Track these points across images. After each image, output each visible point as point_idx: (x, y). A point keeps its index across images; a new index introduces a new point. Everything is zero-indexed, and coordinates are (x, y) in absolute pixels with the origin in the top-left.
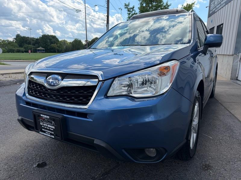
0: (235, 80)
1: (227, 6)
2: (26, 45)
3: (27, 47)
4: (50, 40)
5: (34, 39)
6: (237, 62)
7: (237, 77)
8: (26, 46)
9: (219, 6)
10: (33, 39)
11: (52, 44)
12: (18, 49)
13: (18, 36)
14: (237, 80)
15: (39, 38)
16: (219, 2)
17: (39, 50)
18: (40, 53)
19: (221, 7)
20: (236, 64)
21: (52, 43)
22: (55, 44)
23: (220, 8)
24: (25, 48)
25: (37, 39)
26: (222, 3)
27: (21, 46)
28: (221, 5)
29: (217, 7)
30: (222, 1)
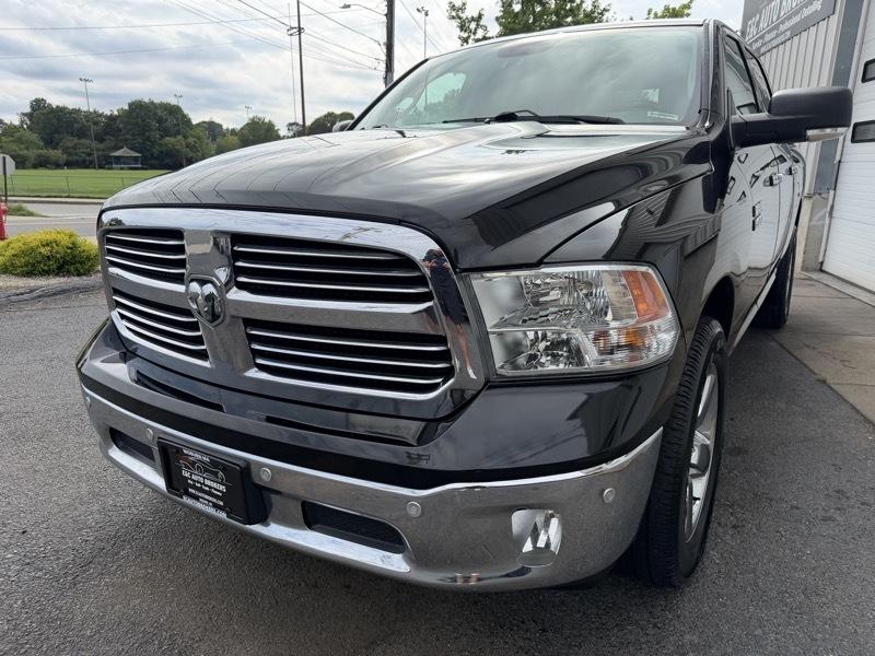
0: (815, 270)
1: (796, 39)
2: (70, 141)
3: (74, 148)
4: (160, 121)
5: (101, 115)
7: (822, 263)
8: (70, 144)
9: (773, 35)
10: (94, 117)
11: (167, 138)
12: (39, 156)
13: (38, 104)
14: (822, 271)
15: (116, 113)
16: (772, 22)
17: (118, 159)
18: (122, 169)
19: (779, 40)
20: (820, 223)
21: (166, 132)
22: (180, 137)
23: (775, 43)
24: (65, 150)
25: (112, 118)
26: (782, 28)
27: (50, 142)
28: (778, 36)
29: (768, 38)
30: (783, 22)
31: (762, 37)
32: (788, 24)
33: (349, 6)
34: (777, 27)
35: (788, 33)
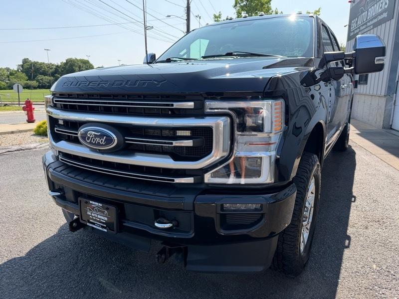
1: (376, 29)
2: (40, 77)
3: (42, 80)
5: (53, 65)
6: (391, 106)
7: (391, 125)
9: (364, 27)
10: (49, 66)
12: (26, 84)
14: (391, 129)
16: (364, 22)
19: (367, 29)
24: (38, 81)
25: (58, 66)
30: (369, 22)
31: (359, 28)
34: (366, 24)
35: (372, 27)
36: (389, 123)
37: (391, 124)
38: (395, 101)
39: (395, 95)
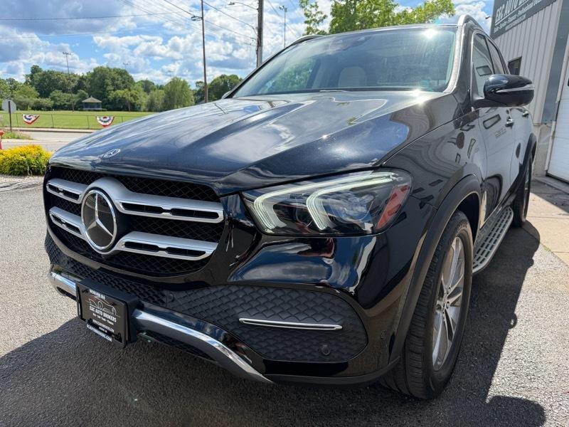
0: (542, 176)
1: (529, 20)
2: (56, 93)
3: (59, 97)
4: (113, 79)
5: (75, 76)
6: (548, 140)
7: (547, 171)
8: (56, 95)
9: (514, 18)
10: (70, 77)
11: (118, 91)
12: (36, 102)
13: (35, 70)
14: (547, 176)
15: (86, 75)
16: (514, 9)
17: (87, 105)
18: (89, 111)
19: (518, 21)
20: (546, 143)
21: (117, 87)
22: (126, 90)
23: (515, 23)
24: (53, 99)
25: (83, 78)
26: (520, 13)
27: (43, 93)
28: (517, 18)
29: (510, 20)
30: (521, 9)
31: (507, 20)
32: (524, 10)
33: (234, 4)
34: (516, 12)
35: (524, 16)
36: (544, 167)
37: (546, 169)
38: (554, 132)
39: (554, 123)
